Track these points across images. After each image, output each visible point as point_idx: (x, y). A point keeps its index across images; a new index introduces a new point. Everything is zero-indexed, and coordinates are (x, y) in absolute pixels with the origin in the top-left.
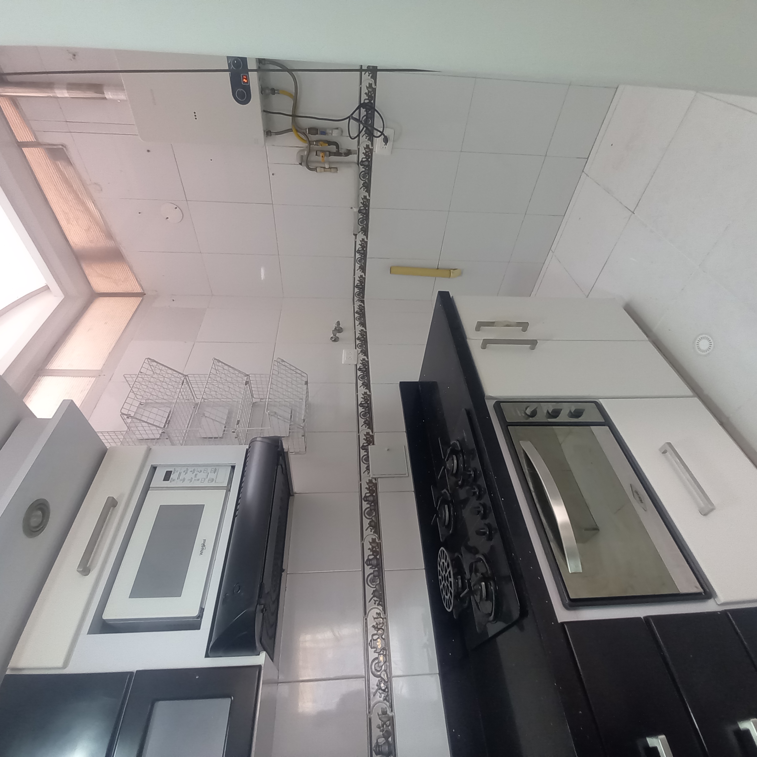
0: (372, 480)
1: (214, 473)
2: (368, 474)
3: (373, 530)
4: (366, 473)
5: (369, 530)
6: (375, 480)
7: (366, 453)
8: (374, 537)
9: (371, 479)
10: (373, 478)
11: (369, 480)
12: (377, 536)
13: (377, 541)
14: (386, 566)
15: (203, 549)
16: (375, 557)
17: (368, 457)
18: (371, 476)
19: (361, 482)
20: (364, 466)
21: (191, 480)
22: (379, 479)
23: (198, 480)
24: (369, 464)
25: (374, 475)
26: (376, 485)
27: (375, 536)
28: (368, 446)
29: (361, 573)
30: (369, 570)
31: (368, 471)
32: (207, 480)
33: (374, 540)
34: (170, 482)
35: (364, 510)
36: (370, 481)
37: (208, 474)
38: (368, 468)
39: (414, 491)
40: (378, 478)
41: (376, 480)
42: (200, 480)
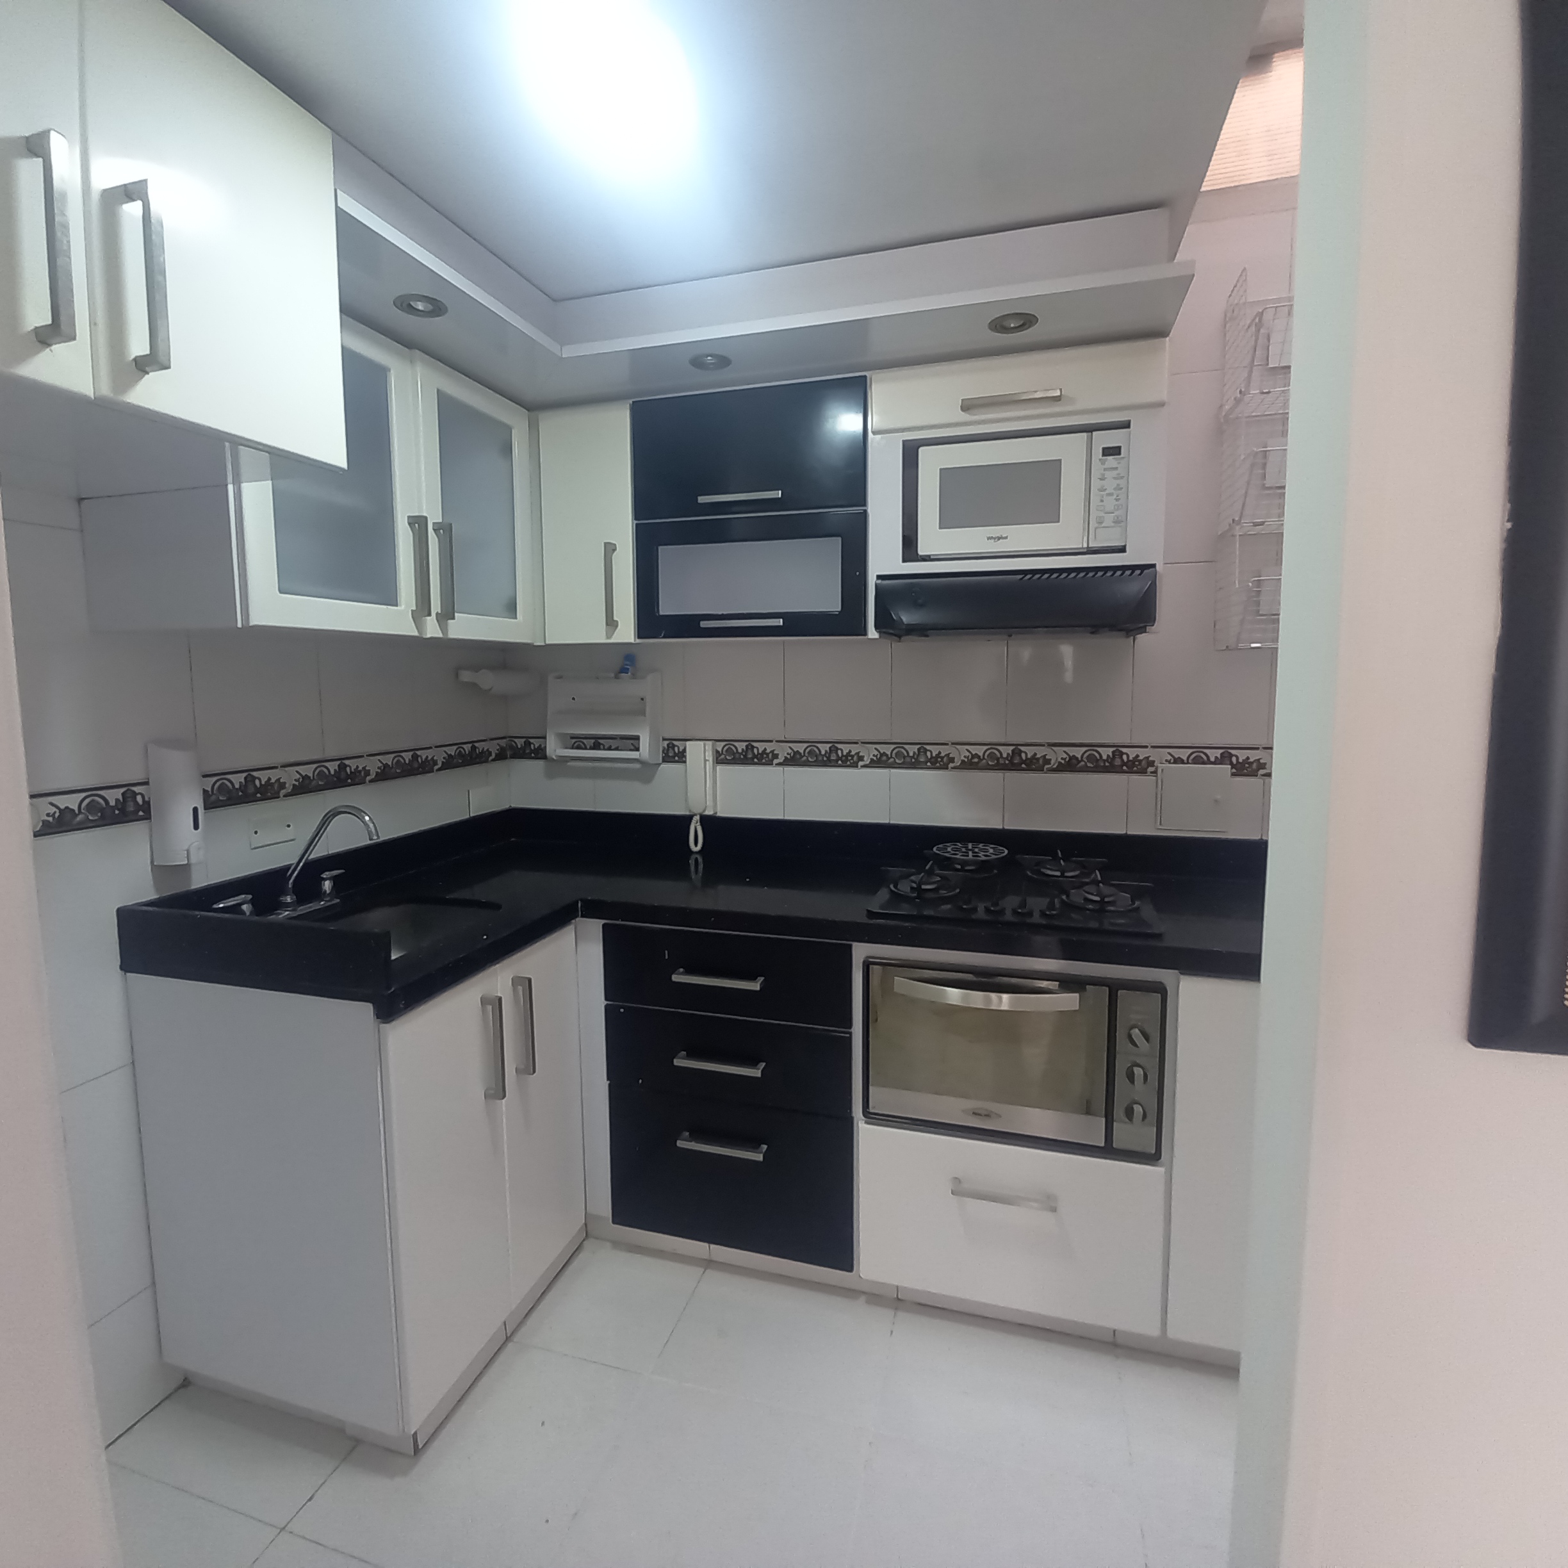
0: (1153, 766)
1: (1114, 522)
2: (1166, 761)
3: (1063, 762)
4: (1169, 757)
5: (1065, 756)
6: (1152, 770)
7: (1212, 759)
8: (1052, 762)
9: (1155, 764)
10: (1157, 768)
11: (1154, 762)
12: (1055, 766)
13: (1047, 766)
14: (1008, 774)
15: (995, 538)
16: (1024, 762)
17: (1204, 763)
18: (1159, 765)
19: (1149, 747)
20: (1184, 754)
21: (1102, 490)
22: (1154, 778)
23: (1102, 501)
24: (1188, 763)
25: (1162, 770)
26: (1143, 772)
27: (1054, 764)
28: (1231, 763)
29: (1003, 741)
30: (1006, 751)
31: (1172, 761)
32: (1102, 514)
33: (1048, 762)
34: (1100, 460)
35: (1099, 749)
36: (1152, 764)
37: (1113, 513)
38: (1178, 761)
39: (1126, 833)
40: (1156, 776)
41: (1151, 773)
42: (1102, 504)
